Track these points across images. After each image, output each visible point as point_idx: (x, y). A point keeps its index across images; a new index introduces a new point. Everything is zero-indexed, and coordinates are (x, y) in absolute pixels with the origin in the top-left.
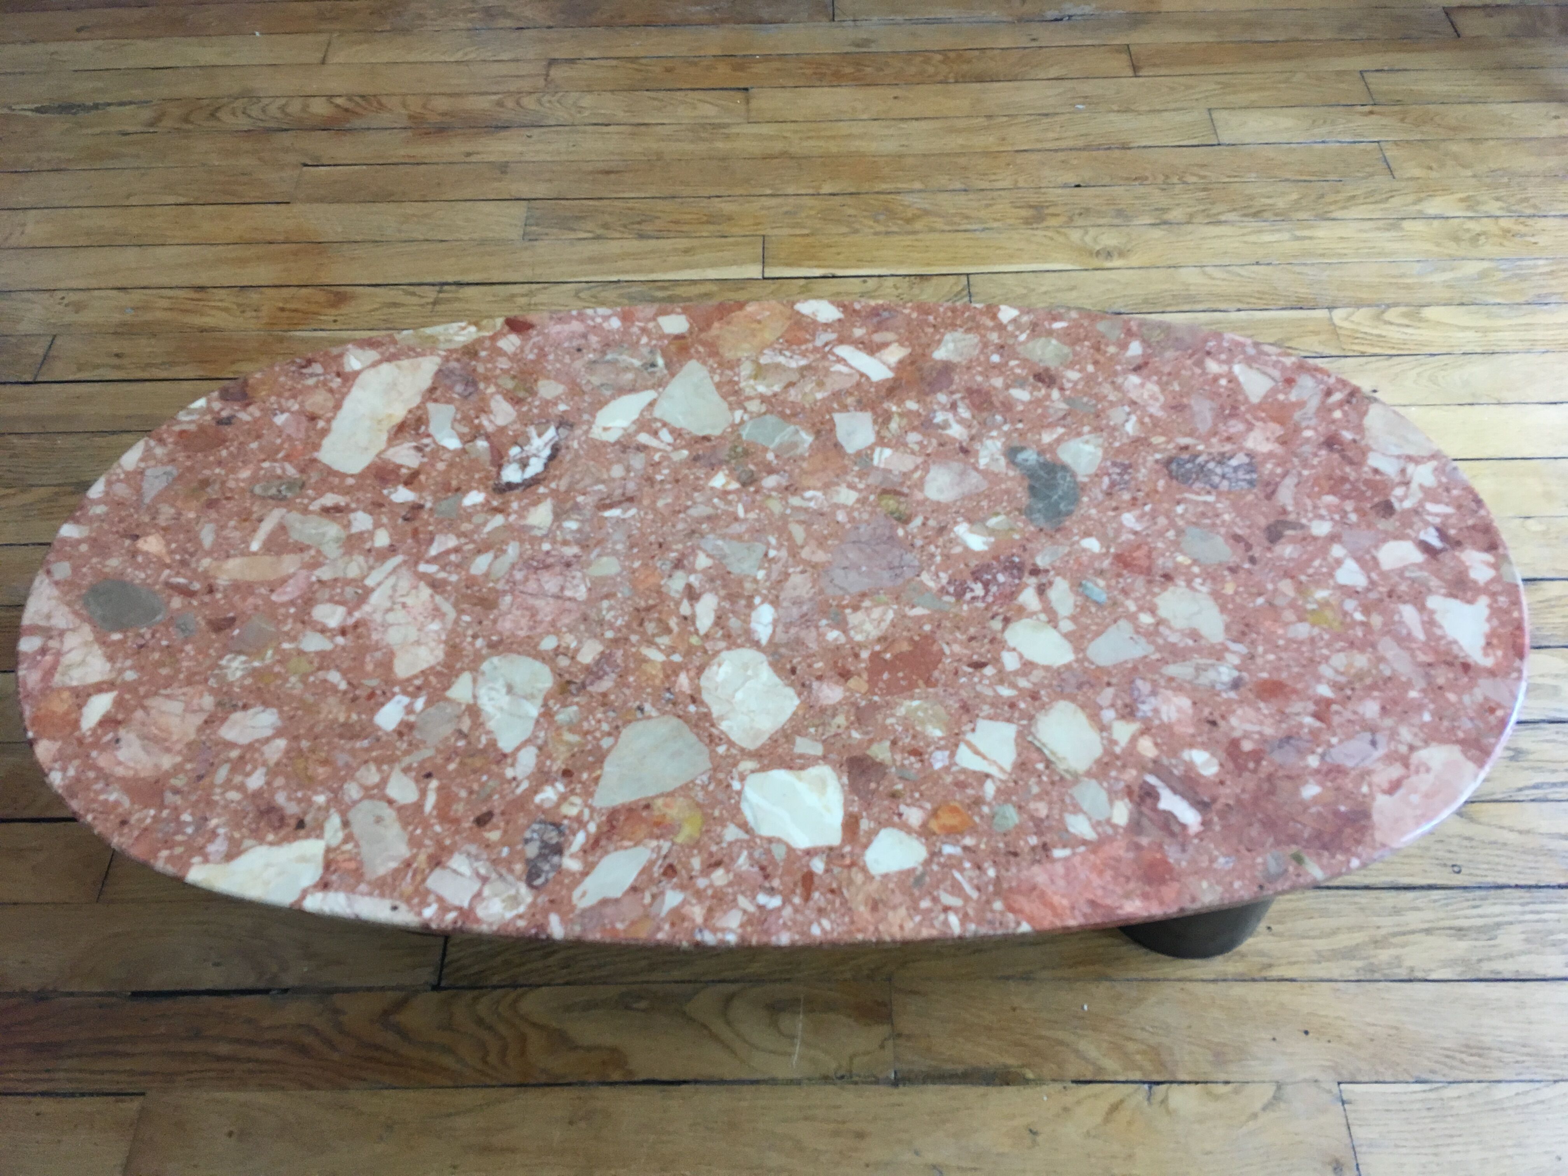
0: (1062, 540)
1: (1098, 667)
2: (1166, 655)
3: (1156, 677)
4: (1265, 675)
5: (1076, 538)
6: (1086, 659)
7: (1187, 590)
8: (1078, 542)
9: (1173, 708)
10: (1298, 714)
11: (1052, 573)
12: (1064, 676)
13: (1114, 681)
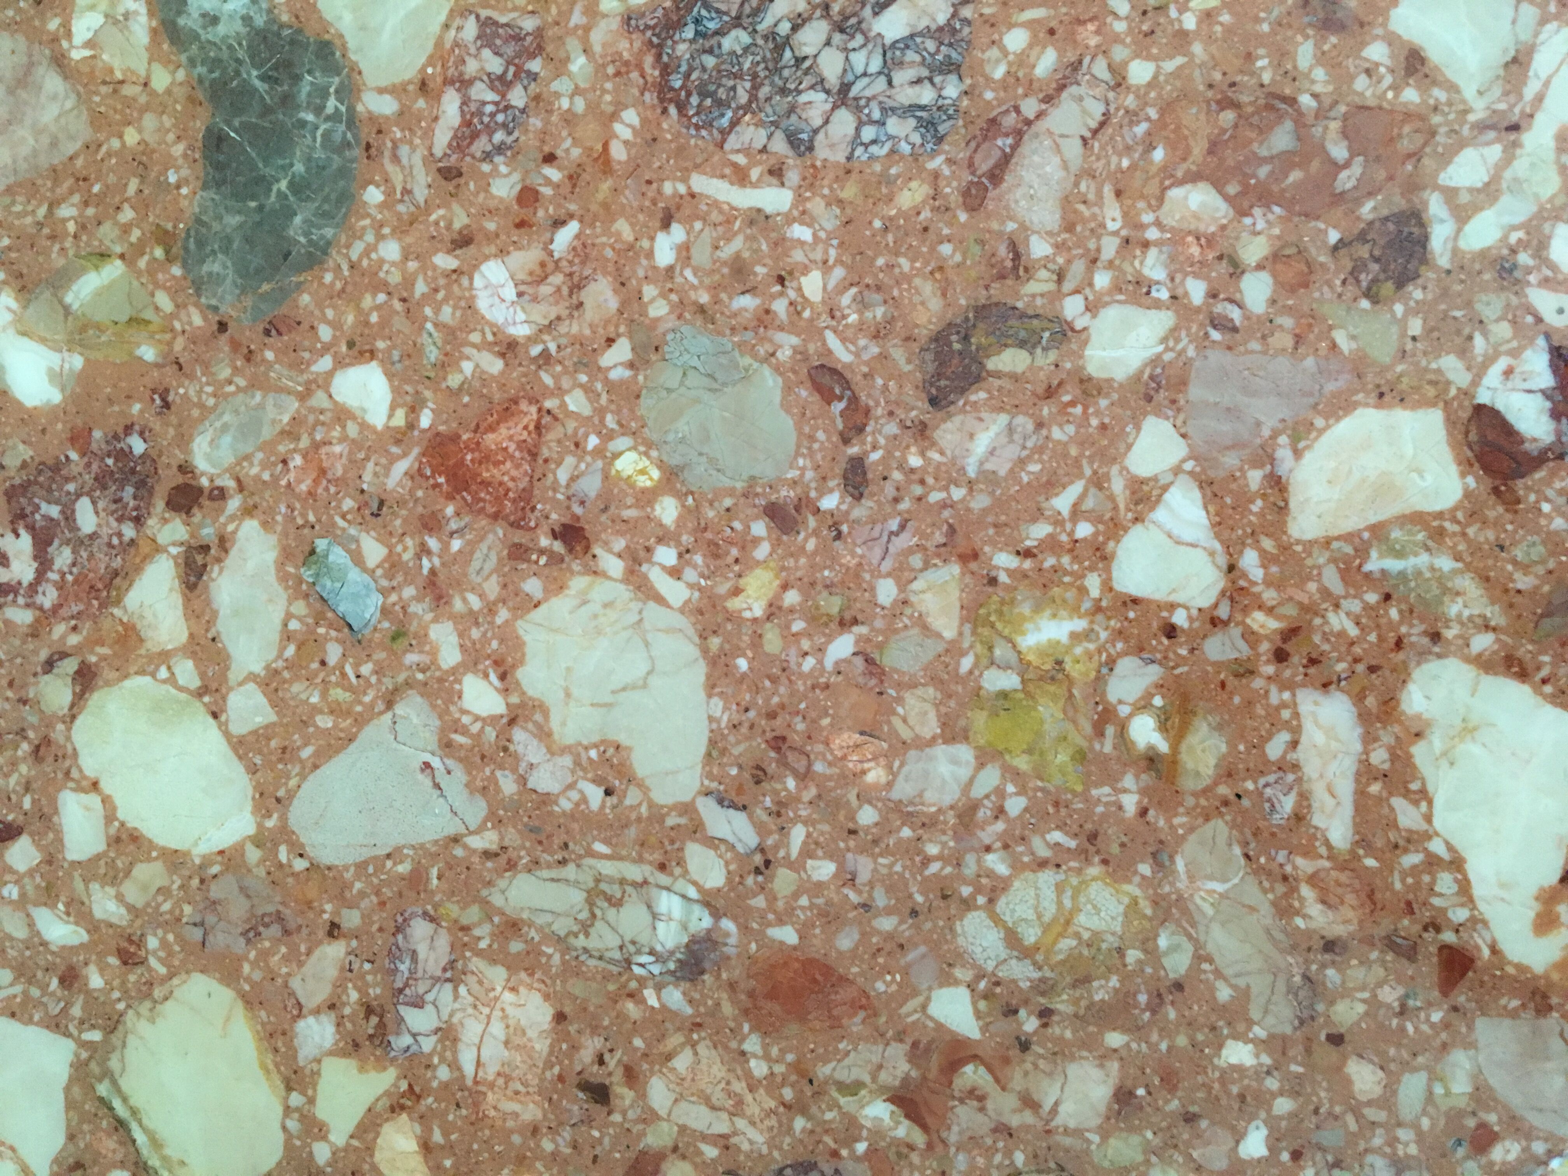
0: (279, 373)
1: (314, 867)
2: (512, 837)
3: (473, 914)
4: (788, 935)
5: (325, 363)
6: (285, 834)
7: (623, 592)
8: (325, 382)
9: (497, 1029)
10: (852, 1088)
11: (234, 504)
12: (216, 891)
13: (351, 919)
